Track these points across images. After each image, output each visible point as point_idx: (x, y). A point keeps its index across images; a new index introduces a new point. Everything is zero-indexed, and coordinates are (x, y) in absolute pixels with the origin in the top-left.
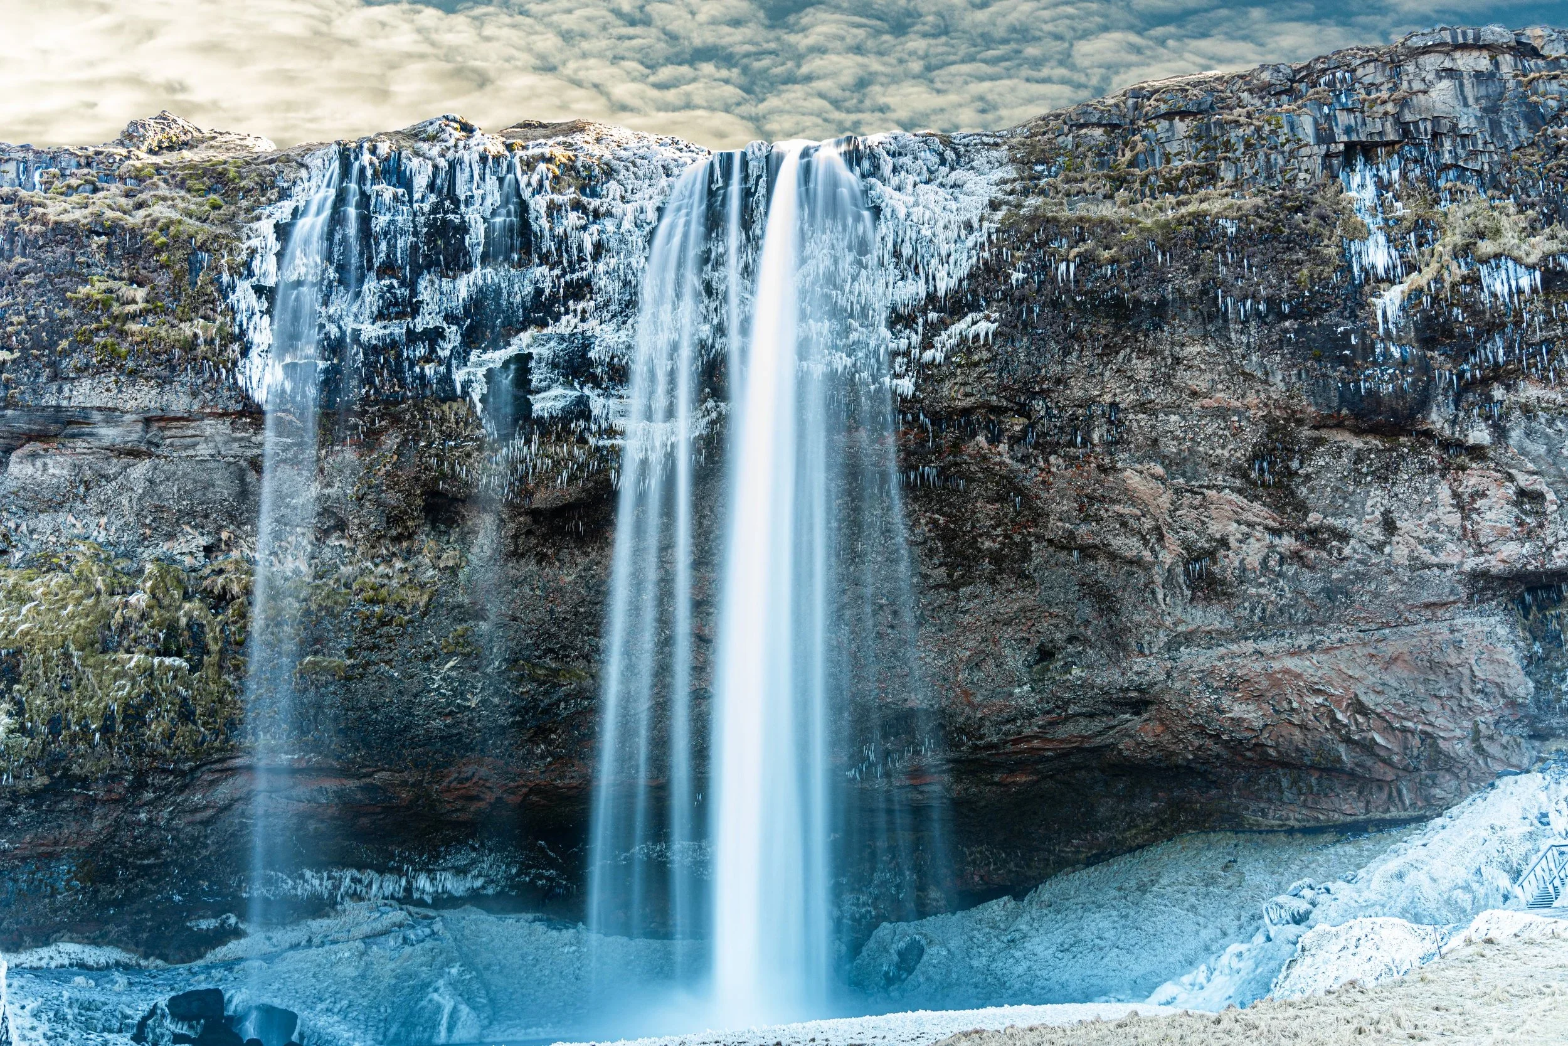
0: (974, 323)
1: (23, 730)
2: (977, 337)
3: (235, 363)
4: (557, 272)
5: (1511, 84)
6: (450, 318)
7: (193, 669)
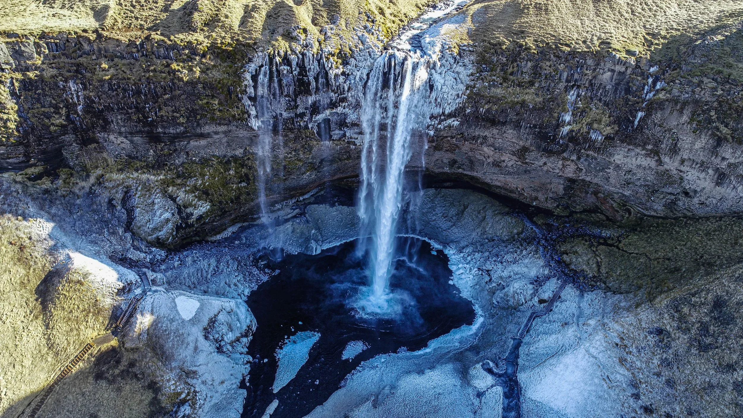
0: (454, 121)
1: (214, 205)
2: (453, 125)
3: (247, 119)
4: (336, 95)
5: (627, 77)
6: (306, 109)
7: (248, 185)
